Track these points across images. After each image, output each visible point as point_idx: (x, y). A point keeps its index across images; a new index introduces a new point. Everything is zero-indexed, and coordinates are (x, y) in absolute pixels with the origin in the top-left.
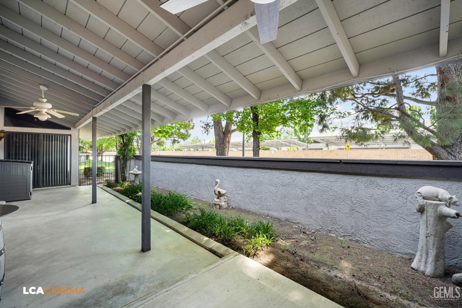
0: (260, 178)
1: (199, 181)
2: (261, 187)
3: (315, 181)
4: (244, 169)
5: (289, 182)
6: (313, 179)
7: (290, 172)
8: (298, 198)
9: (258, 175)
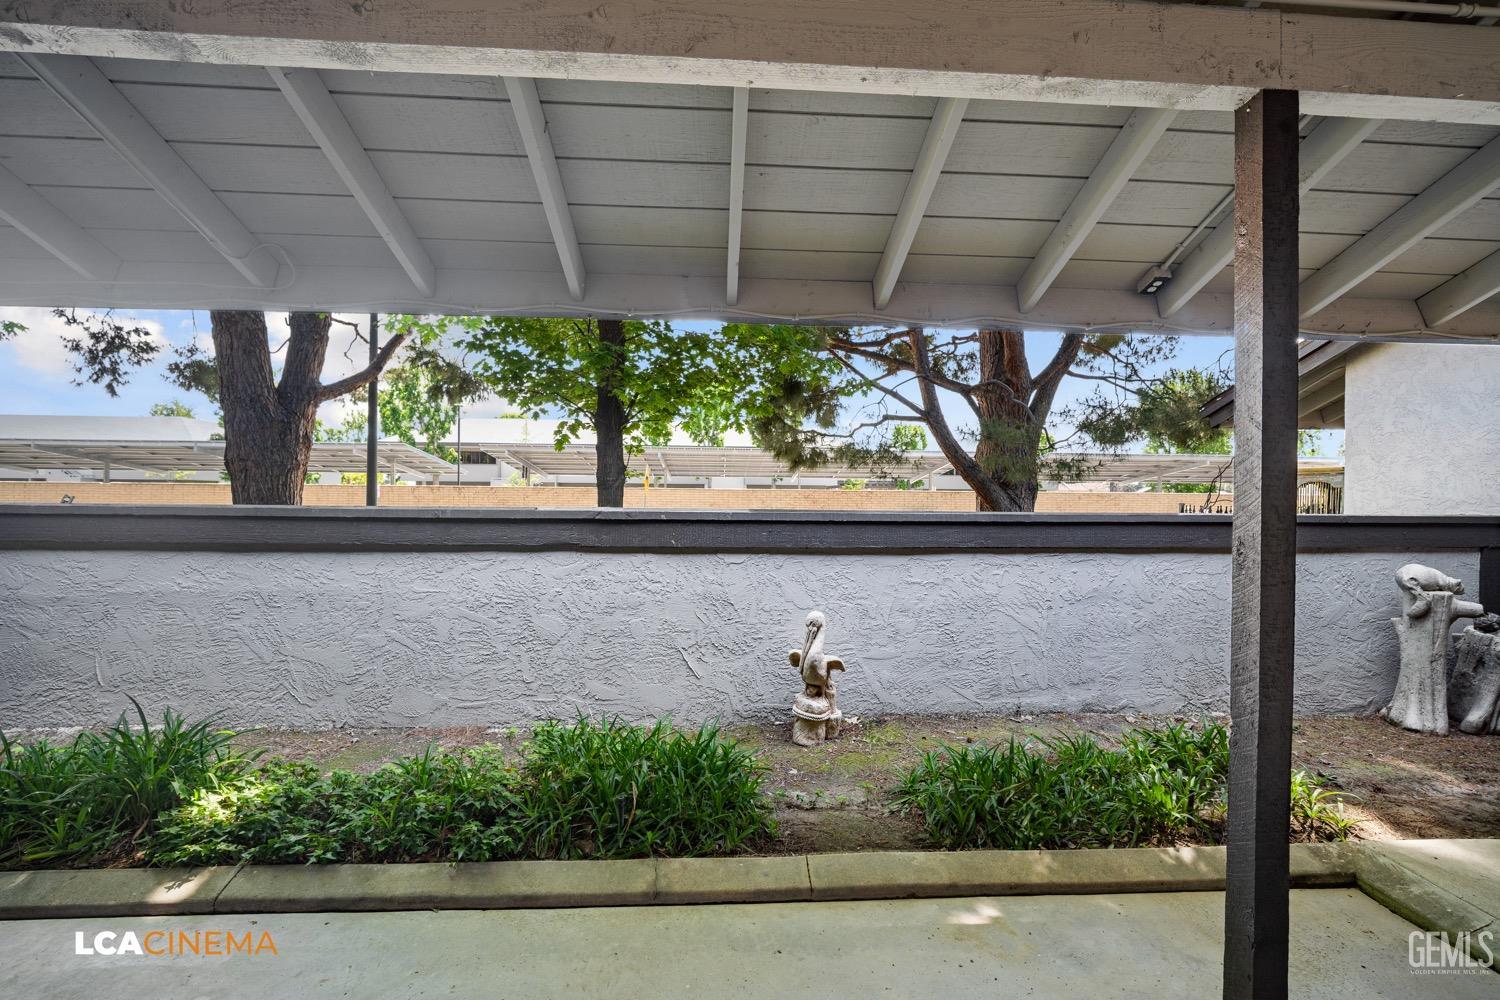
0: (983, 585)
1: (607, 634)
2: (989, 616)
3: (1171, 576)
4: (909, 557)
5: (1096, 590)
6: (1167, 573)
7: (1099, 558)
8: (1122, 634)
9: (976, 576)
